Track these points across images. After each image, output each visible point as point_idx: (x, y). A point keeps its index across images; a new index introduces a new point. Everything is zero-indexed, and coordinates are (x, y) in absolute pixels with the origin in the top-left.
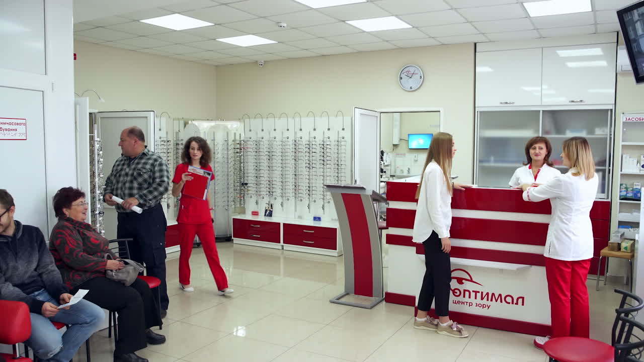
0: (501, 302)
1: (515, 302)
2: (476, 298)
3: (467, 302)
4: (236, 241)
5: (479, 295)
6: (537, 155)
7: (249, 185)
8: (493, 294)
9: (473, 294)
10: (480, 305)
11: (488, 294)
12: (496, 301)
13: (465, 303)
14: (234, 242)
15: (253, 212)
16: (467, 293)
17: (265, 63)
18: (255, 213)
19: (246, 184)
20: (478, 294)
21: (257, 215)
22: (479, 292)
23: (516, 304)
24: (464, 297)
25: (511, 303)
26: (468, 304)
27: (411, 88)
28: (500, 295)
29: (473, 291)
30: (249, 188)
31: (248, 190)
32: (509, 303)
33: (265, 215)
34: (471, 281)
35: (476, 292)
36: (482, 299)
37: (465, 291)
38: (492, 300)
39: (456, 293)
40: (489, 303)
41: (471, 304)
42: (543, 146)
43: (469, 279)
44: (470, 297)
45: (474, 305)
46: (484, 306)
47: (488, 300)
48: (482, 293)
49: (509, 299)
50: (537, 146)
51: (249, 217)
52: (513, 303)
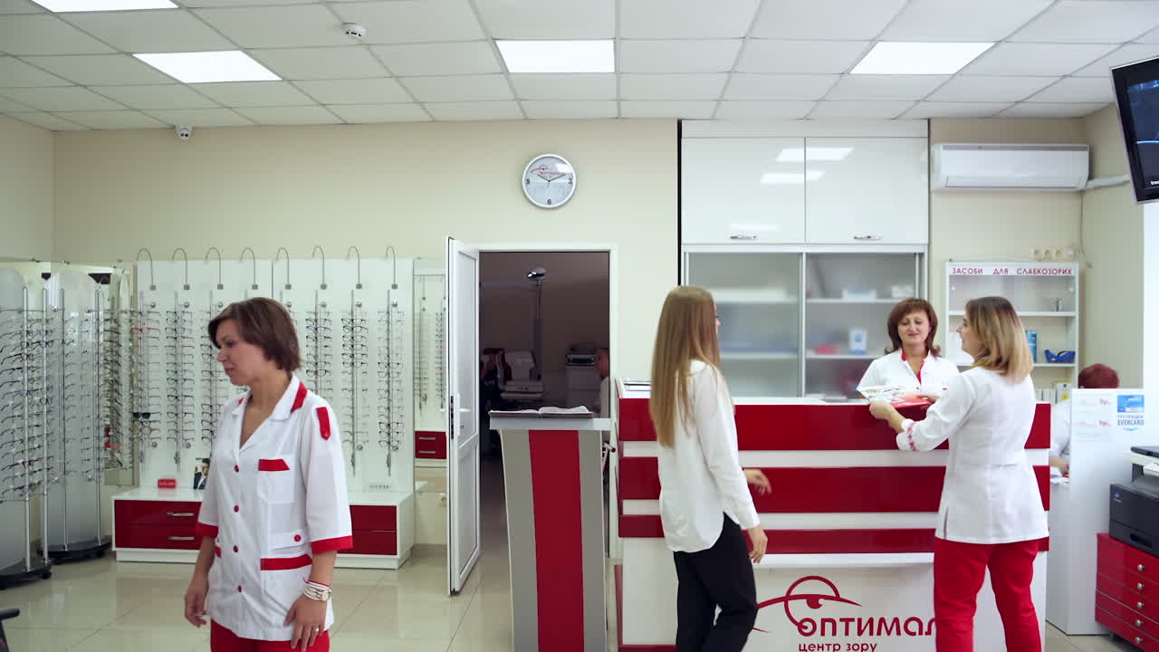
0: (899, 633)
1: (925, 629)
2: (847, 634)
3: (829, 645)
4: (124, 554)
5: (853, 626)
6: (912, 335)
7: (152, 418)
8: (882, 620)
9: (841, 626)
10: (856, 647)
11: (871, 621)
12: (889, 633)
13: (826, 647)
14: (119, 557)
15: (160, 481)
16: (829, 626)
17: (193, 134)
18: (167, 484)
19: (147, 415)
20: (851, 624)
21: (173, 487)
22: (853, 620)
23: (926, 634)
24: (823, 634)
25: (917, 633)
26: (831, 647)
27: (549, 202)
28: (896, 620)
29: (841, 620)
30: (152, 425)
31: (151, 430)
32: (914, 634)
33: (195, 487)
34: (837, 598)
35: (847, 621)
36: (860, 632)
37: (824, 621)
38: (879, 633)
39: (806, 628)
40: (874, 639)
41: (837, 647)
42: (922, 316)
43: (833, 594)
44: (834, 633)
45: (844, 647)
46: (865, 647)
47: (871, 633)
48: (860, 620)
49: (913, 626)
50: (911, 317)
51: (148, 492)
52: (921, 633)
